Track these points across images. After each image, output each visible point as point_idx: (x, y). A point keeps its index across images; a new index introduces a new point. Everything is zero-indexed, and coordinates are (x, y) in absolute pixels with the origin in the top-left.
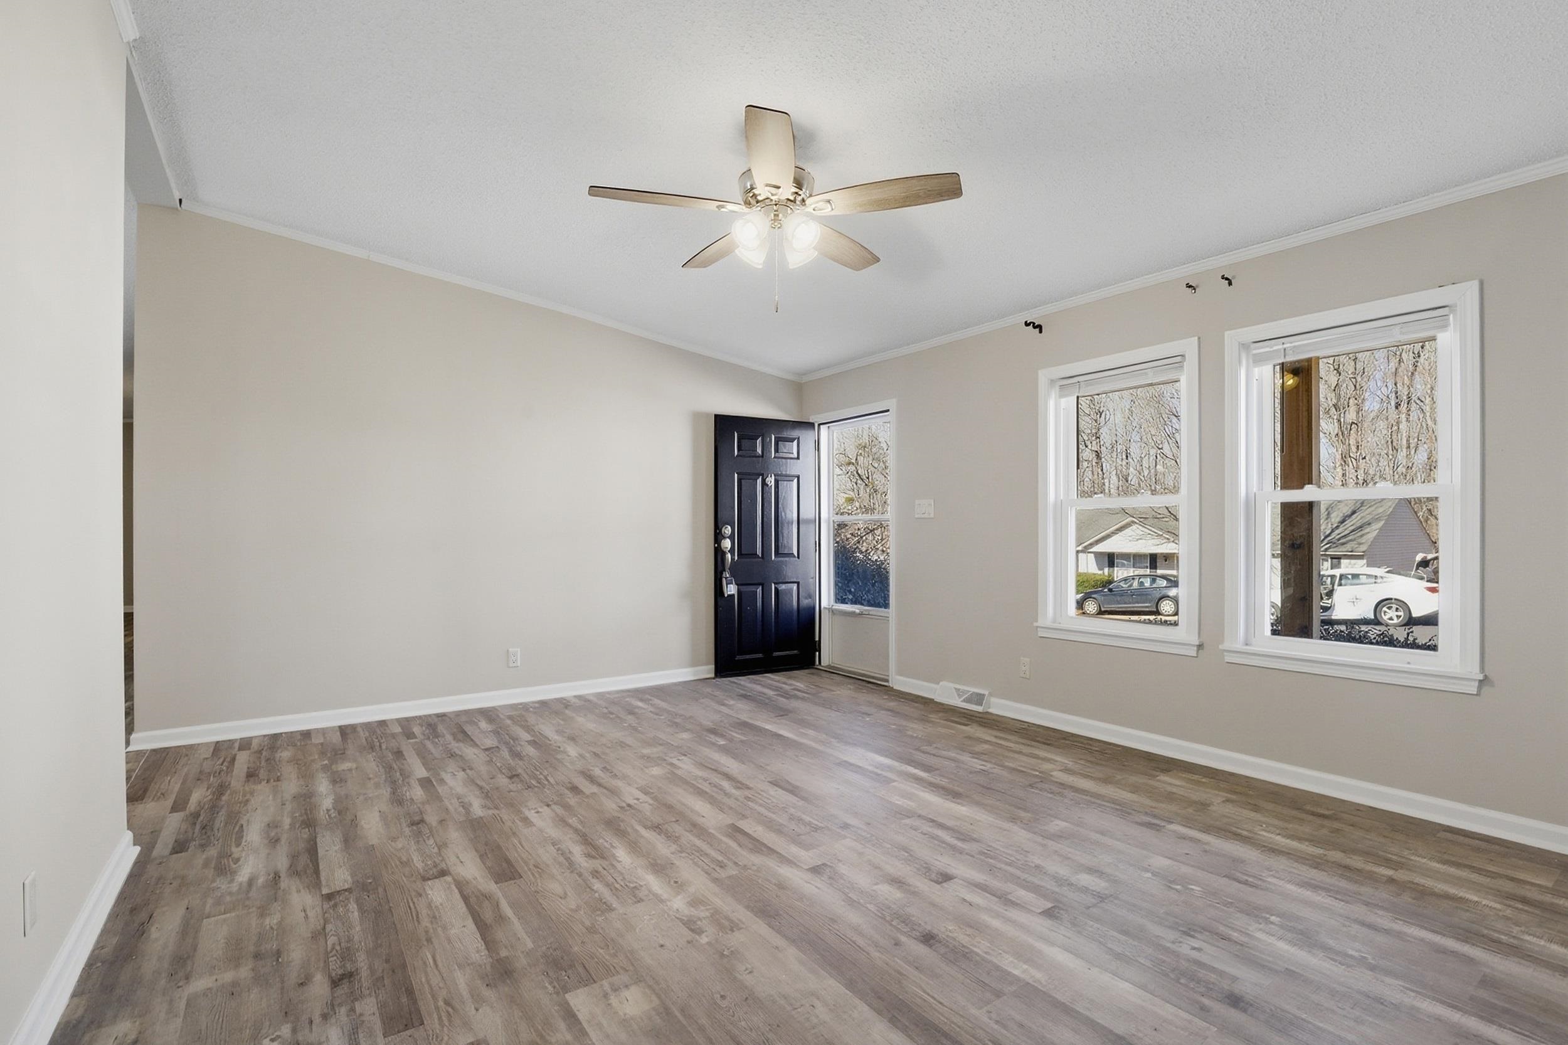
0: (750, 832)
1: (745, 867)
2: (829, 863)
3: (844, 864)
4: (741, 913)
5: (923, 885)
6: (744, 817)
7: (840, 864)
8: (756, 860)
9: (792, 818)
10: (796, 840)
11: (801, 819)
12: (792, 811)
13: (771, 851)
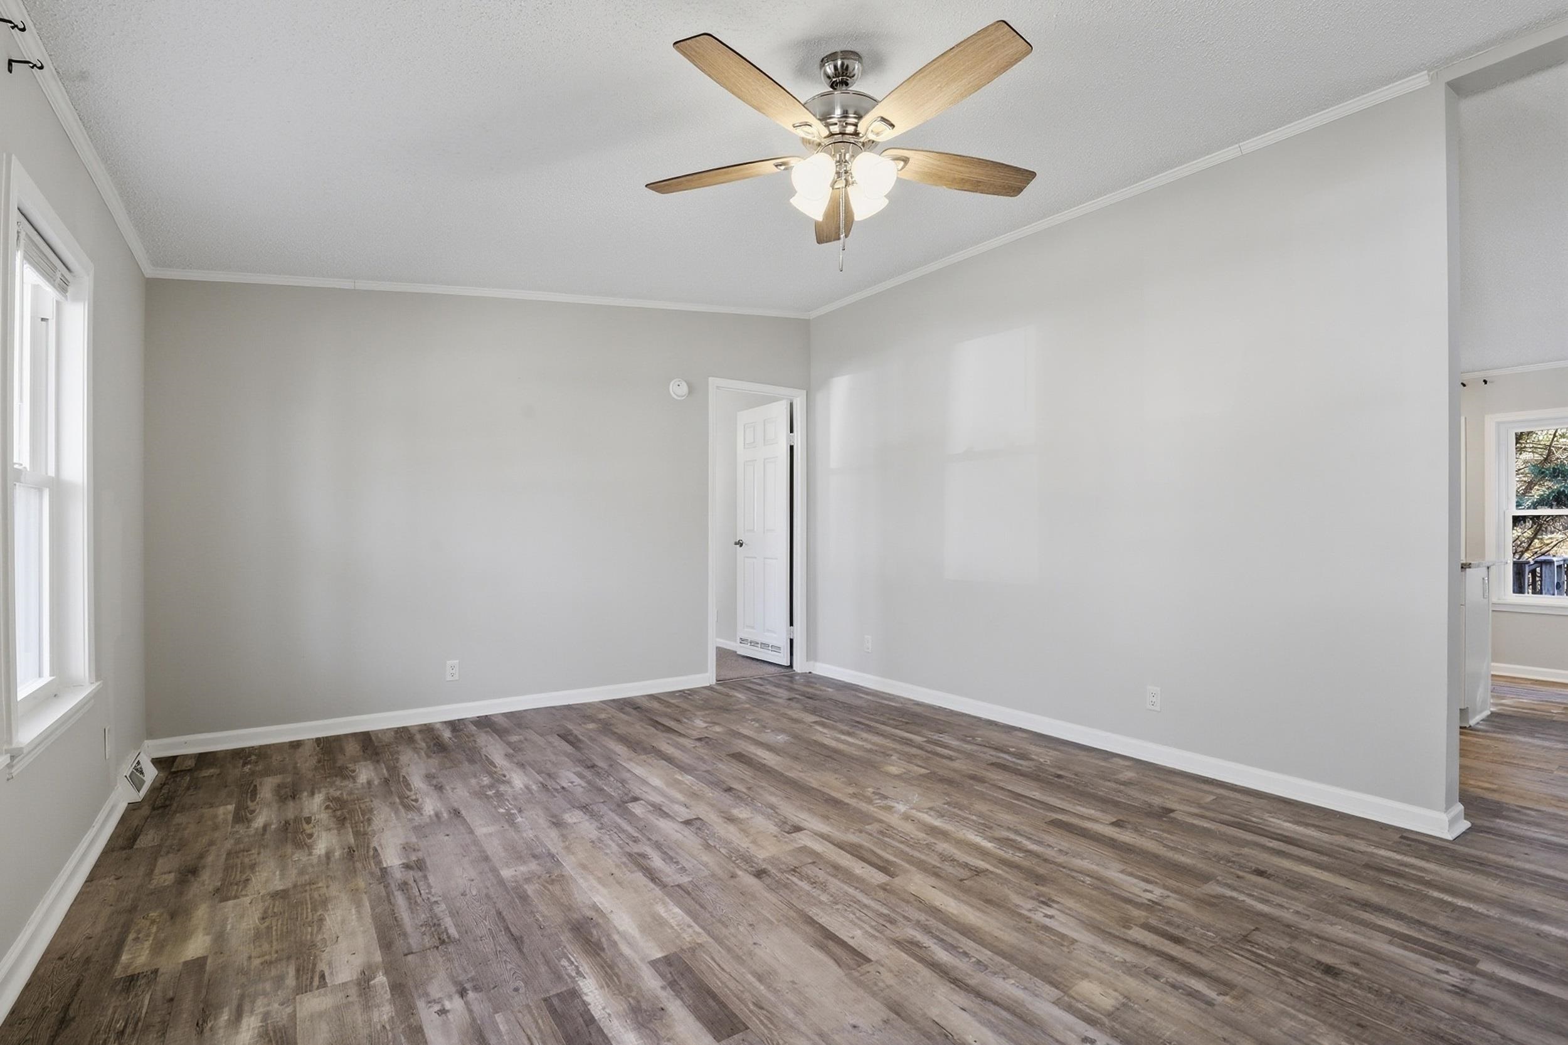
0: (870, 868)
1: (861, 831)
2: (786, 834)
3: (771, 833)
4: (853, 802)
5: (712, 817)
6: (884, 888)
7: (775, 833)
8: (852, 838)
9: (824, 887)
10: (817, 858)
11: (812, 883)
12: (824, 898)
13: (840, 846)
